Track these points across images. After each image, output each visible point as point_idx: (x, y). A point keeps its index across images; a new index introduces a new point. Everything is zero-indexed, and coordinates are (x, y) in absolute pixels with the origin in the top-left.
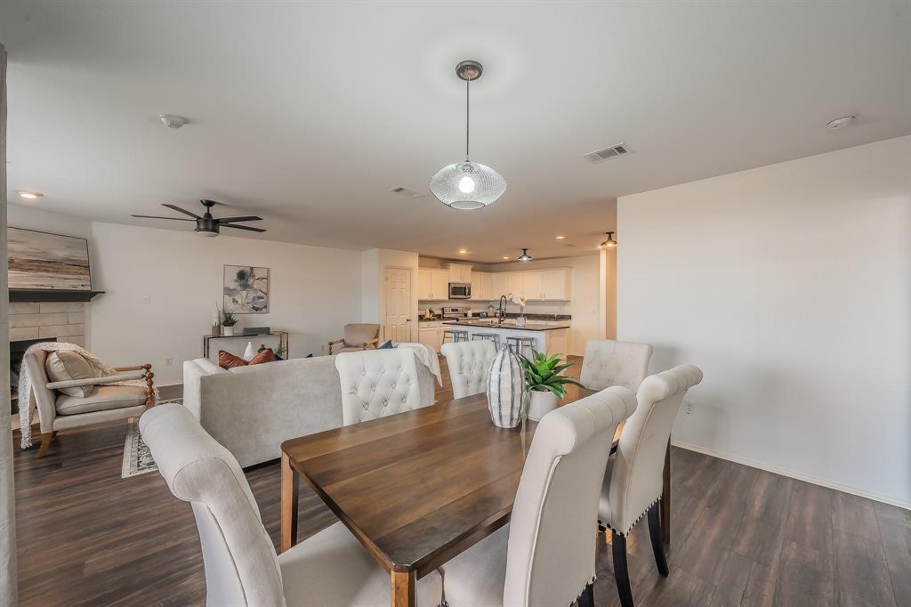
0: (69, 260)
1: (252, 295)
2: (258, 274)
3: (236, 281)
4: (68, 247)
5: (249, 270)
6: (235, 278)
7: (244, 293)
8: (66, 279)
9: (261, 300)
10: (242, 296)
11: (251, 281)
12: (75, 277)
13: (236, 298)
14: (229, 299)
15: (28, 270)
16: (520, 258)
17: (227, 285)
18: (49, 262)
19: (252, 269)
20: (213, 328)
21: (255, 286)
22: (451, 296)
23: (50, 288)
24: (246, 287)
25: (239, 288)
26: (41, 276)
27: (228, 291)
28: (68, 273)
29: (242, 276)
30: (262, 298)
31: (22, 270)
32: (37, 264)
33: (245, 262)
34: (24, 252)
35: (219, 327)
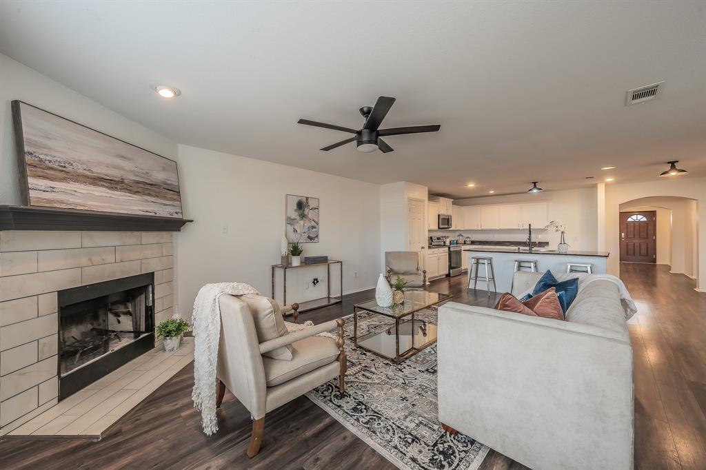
0: (166, 184)
1: (308, 224)
2: (312, 204)
3: (296, 210)
4: (164, 169)
5: (304, 200)
6: (295, 208)
7: (302, 222)
8: (165, 205)
9: (314, 230)
10: (301, 225)
11: (306, 211)
12: (171, 203)
13: (296, 227)
14: (290, 228)
15: (136, 193)
16: (530, 190)
17: (289, 215)
18: (152, 185)
19: (307, 198)
20: (282, 257)
21: (310, 216)
22: (441, 226)
23: (153, 214)
24: (303, 216)
25: (298, 218)
26: (147, 201)
27: (290, 221)
28: (165, 198)
29: (300, 206)
30: (313, 227)
31: (130, 191)
32: (142, 185)
33: (302, 192)
34: (131, 171)
35: (288, 257)
